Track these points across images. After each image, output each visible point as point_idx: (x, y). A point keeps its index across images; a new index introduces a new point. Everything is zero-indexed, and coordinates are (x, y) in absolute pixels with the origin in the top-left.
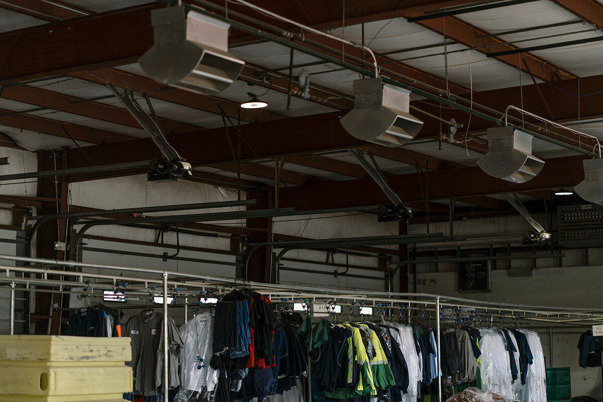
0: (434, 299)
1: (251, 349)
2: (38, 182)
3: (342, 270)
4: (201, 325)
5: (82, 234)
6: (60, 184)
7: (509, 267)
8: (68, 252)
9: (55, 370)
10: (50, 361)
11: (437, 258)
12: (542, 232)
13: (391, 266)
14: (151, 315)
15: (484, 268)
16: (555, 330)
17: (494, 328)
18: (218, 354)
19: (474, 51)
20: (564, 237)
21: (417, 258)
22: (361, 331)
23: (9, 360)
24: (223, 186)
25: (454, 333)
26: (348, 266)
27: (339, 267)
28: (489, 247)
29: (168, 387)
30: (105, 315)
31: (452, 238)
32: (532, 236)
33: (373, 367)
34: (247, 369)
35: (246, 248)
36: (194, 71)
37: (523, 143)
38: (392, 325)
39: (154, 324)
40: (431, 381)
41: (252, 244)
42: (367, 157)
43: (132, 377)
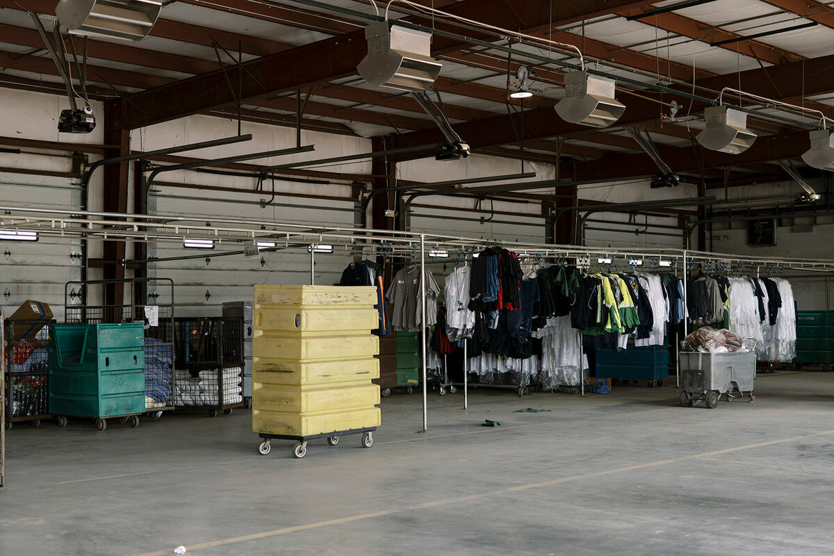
1: (500, 295)
2: (374, 161)
3: (642, 229)
4: (461, 276)
5: (409, 203)
6: (388, 164)
7: (792, 224)
8: (397, 218)
9: (306, 311)
10: (301, 305)
11: (730, 218)
12: (812, 193)
13: (689, 225)
14: (413, 269)
15: (771, 225)
17: (745, 276)
18: (473, 299)
19: (697, 42)
21: (713, 218)
22: (610, 280)
23: (274, 304)
24: (535, 161)
25: (705, 281)
26: (647, 225)
27: (639, 227)
28: (774, 207)
29: (426, 326)
30: (368, 268)
31: (726, 201)
32: (803, 197)
33: (620, 310)
34: (497, 311)
35: (554, 212)
36: (396, 74)
37: (736, 120)
38: (642, 275)
39: (416, 275)
40: (679, 321)
41: (559, 209)
42: (643, 134)
43: (378, 317)
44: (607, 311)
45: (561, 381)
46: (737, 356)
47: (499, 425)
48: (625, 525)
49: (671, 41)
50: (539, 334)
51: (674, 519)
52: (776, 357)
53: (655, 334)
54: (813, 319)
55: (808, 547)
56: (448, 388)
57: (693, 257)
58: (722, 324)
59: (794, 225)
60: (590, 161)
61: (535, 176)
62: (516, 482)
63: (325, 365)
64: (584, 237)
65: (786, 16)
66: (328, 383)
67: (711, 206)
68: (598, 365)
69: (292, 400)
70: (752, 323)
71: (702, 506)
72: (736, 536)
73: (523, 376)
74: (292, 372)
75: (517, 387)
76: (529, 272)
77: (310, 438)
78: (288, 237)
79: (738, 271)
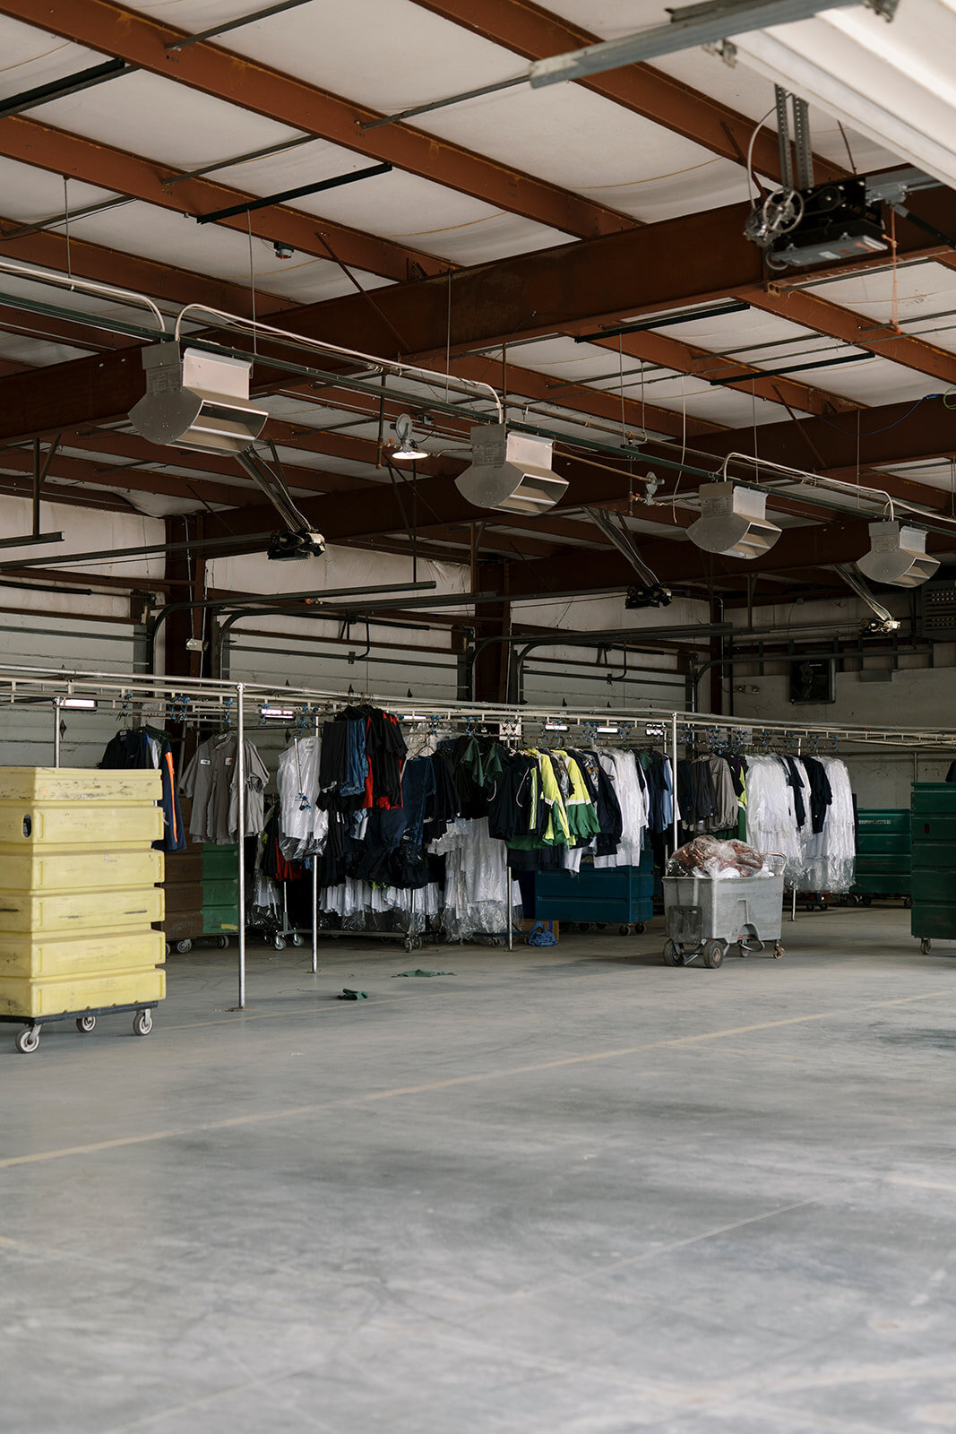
0: (670, 717)
1: (368, 784)
2: (167, 557)
3: (618, 673)
4: (307, 752)
5: (227, 628)
6: (193, 562)
7: (860, 668)
8: (208, 653)
9: (40, 810)
10: (33, 800)
11: (762, 656)
12: (888, 619)
13: (696, 667)
14: (224, 740)
15: (826, 670)
16: (922, 757)
17: (773, 754)
18: (325, 791)
19: (690, 378)
20: (931, 625)
21: (734, 656)
22: (553, 760)
24: (440, 559)
25: (707, 762)
26: (625, 667)
27: (614, 670)
28: (832, 639)
29: (245, 834)
30: (149, 740)
31: (750, 630)
32: (873, 625)
33: (569, 809)
34: (364, 810)
35: (472, 644)
36: (192, 427)
37: (749, 504)
38: (606, 751)
39: (230, 750)
40: (665, 827)
41: (481, 639)
42: (615, 520)
43: (163, 820)
44: (546, 811)
45: (476, 925)
46: (753, 883)
47: (365, 997)
48: (540, 1148)
49: (649, 375)
50: (439, 846)
51: (616, 1137)
52: (824, 885)
53: (625, 847)
54: (889, 822)
55: (810, 1174)
56: (289, 939)
57: (689, 723)
58: (736, 831)
59: (862, 669)
60: (531, 561)
61: (434, 587)
62: (379, 1086)
63: (71, 899)
64: (522, 687)
65: (825, 341)
66: (77, 931)
67: (731, 638)
68: (539, 898)
69: (15, 957)
70: (783, 830)
71: (664, 1118)
72: (705, 1161)
73: (412, 917)
74: (16, 910)
75: (403, 935)
76: (420, 745)
77: (45, 1020)
78: (14, 687)
79: (762, 745)
